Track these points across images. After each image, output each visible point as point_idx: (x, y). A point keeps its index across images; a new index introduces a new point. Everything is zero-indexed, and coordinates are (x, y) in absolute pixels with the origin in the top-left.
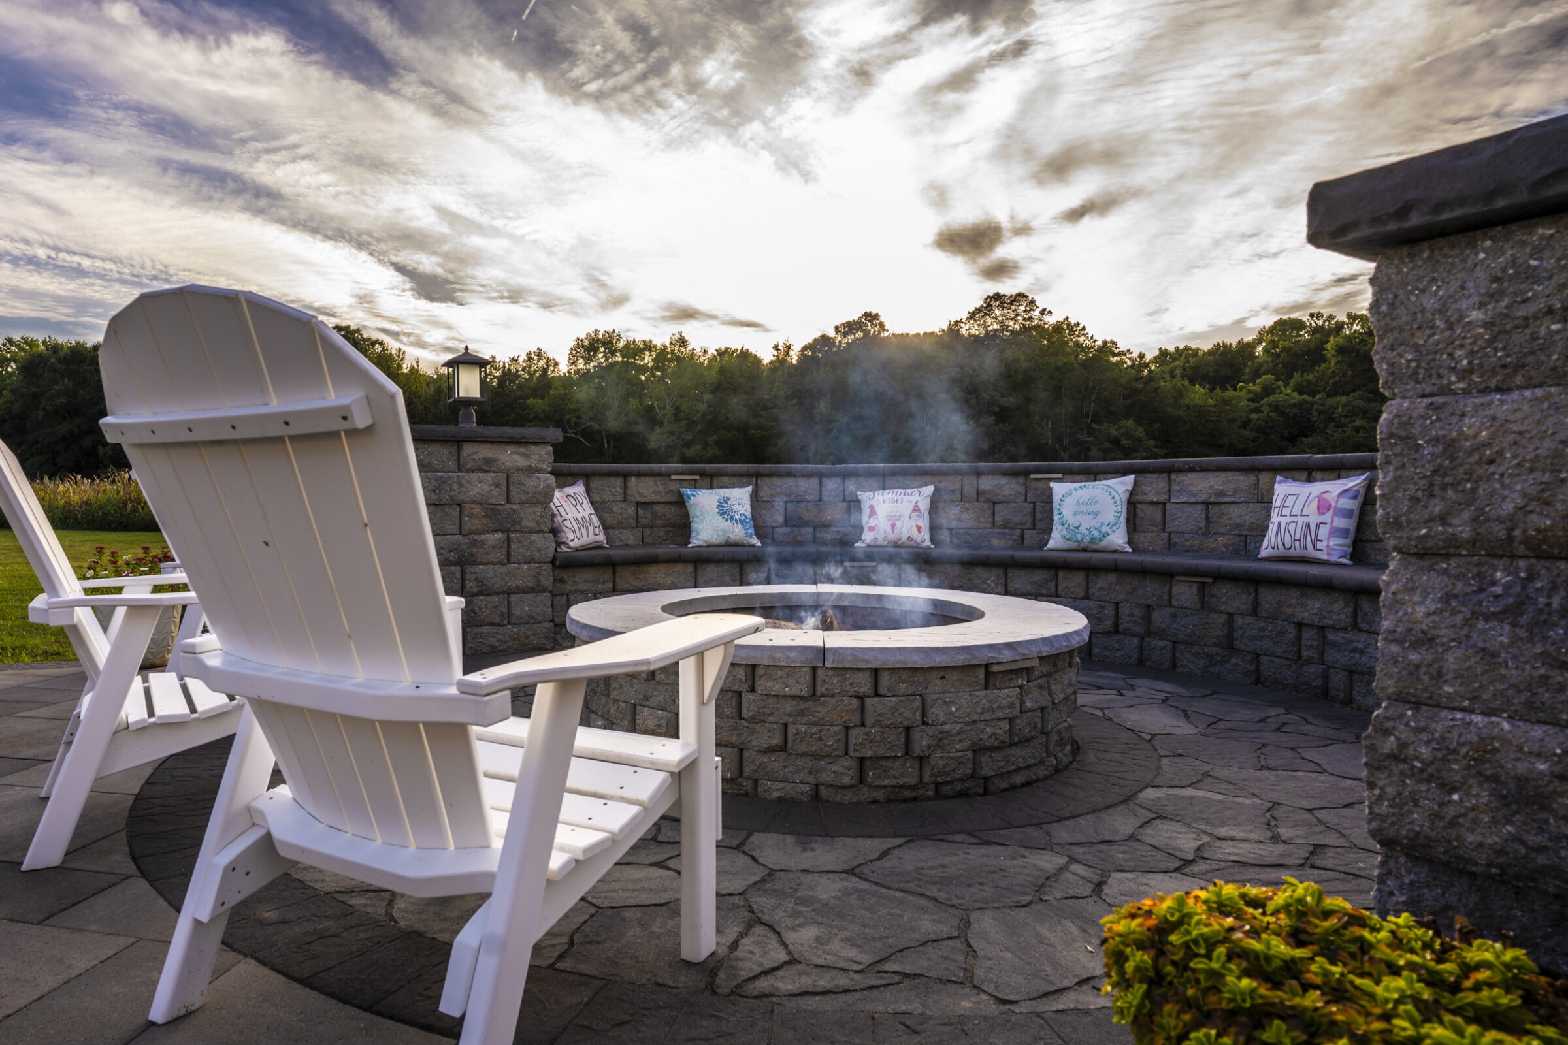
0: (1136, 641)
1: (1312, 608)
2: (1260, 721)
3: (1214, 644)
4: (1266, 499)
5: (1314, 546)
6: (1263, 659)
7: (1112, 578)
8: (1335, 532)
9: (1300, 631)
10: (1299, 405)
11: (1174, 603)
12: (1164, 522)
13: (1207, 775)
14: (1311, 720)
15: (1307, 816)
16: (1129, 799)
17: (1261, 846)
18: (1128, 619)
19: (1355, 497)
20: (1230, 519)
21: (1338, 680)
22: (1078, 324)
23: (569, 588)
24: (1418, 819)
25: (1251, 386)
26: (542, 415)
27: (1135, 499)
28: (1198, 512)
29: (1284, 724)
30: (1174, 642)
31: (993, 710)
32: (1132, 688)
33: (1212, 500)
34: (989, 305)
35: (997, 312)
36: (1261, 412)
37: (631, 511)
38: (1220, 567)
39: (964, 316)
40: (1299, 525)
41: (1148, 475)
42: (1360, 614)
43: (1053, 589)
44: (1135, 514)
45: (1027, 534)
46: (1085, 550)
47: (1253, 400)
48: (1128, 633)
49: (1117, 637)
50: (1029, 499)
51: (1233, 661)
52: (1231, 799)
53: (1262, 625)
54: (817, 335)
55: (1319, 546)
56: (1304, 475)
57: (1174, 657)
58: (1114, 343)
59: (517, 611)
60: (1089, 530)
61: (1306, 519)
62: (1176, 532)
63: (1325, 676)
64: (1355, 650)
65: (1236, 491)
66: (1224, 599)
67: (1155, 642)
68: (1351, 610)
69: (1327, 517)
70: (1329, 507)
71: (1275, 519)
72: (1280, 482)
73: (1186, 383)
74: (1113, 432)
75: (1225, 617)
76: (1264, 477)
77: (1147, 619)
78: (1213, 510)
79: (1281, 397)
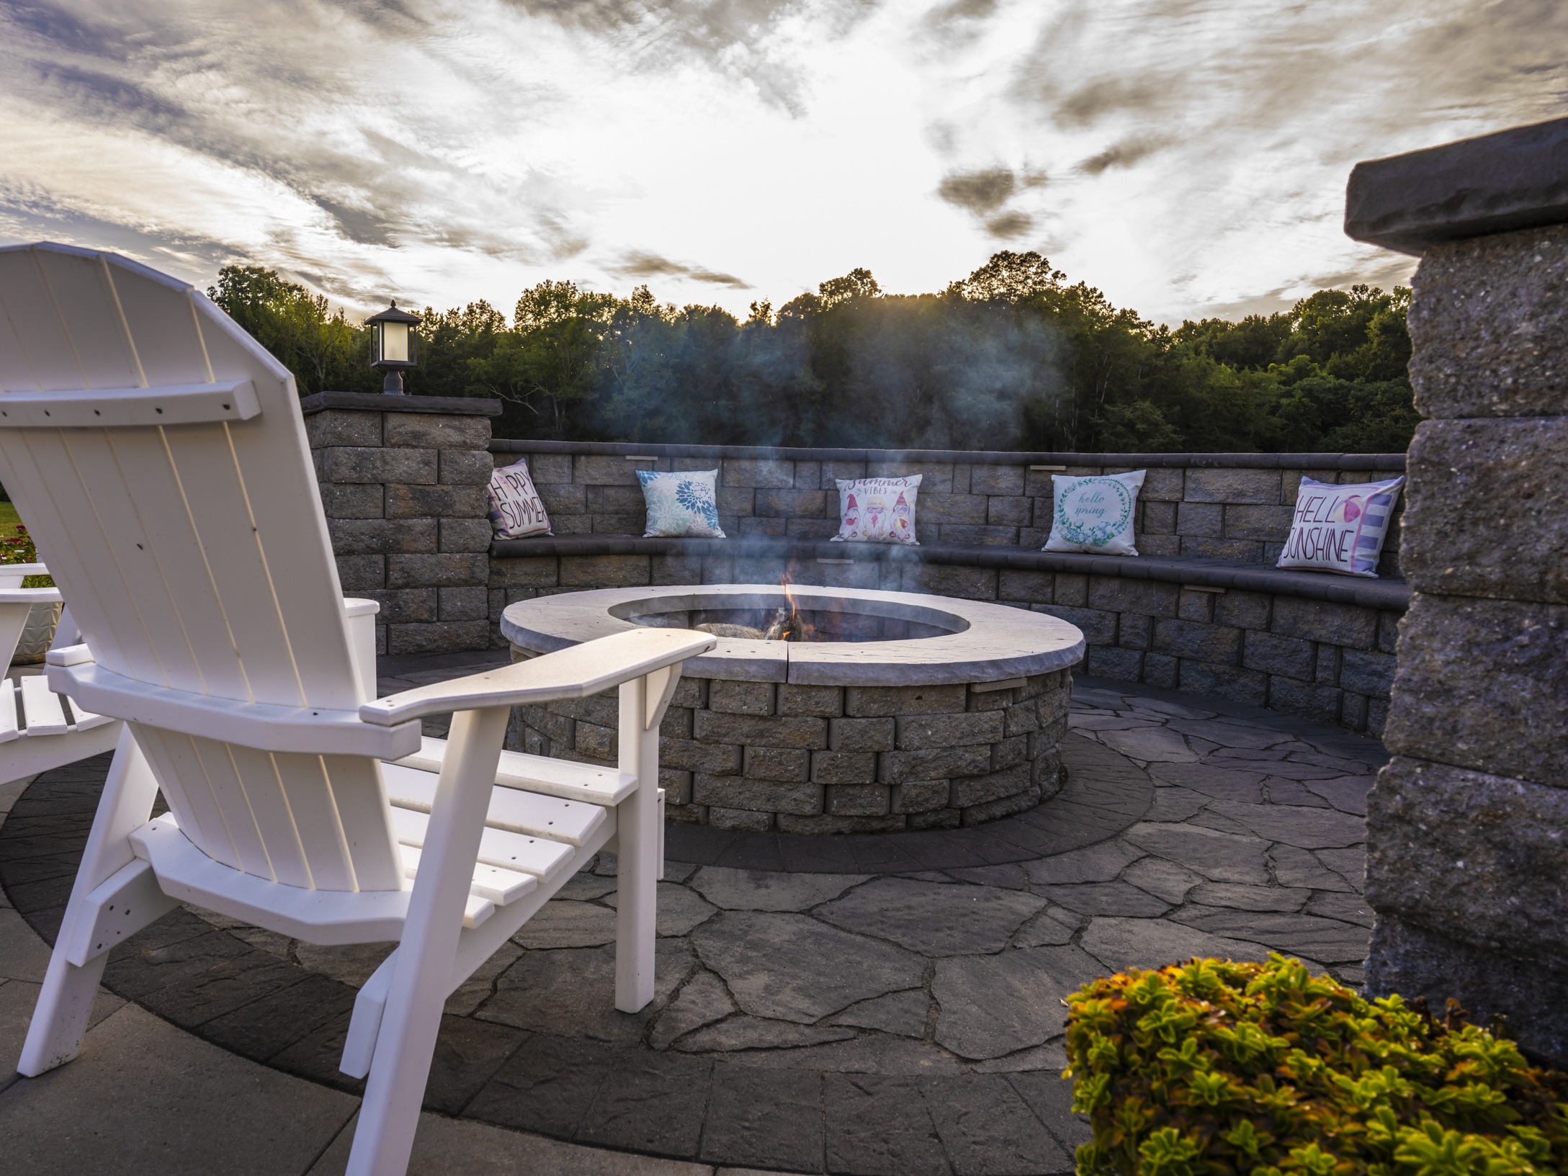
0: (1137, 655)
1: (1330, 625)
2: (1266, 749)
3: (1222, 662)
4: (1289, 502)
5: (1338, 556)
6: (1274, 679)
7: (1115, 584)
8: (1361, 541)
9: (1316, 650)
10: (1334, 390)
11: (1182, 615)
12: (1176, 524)
13: (1204, 808)
14: (1320, 748)
15: (1308, 857)
16: (1117, 835)
17: (1256, 890)
18: (1130, 631)
19: (1386, 503)
20: (1248, 522)
21: (1353, 704)
22: (1095, 290)
23: (507, 581)
24: (1418, 887)
25: (1283, 368)
26: (484, 377)
27: (1144, 496)
28: (1214, 513)
29: (1292, 752)
30: (1179, 658)
31: (974, 735)
32: (1130, 708)
33: (1230, 500)
34: (996, 265)
35: (1005, 273)
36: (1292, 396)
37: (580, 495)
38: (1233, 577)
39: (967, 277)
40: (1324, 531)
41: (1161, 470)
42: (1381, 634)
43: (1049, 595)
44: (1144, 514)
45: (1024, 532)
46: (1086, 553)
47: (1284, 383)
48: (1129, 646)
49: (1116, 651)
50: (1027, 493)
51: (1242, 680)
52: (1228, 836)
53: (1275, 642)
54: (800, 294)
55: (1344, 556)
56: (1332, 476)
57: (1178, 674)
58: (1133, 313)
59: (447, 606)
60: (1092, 530)
61: (1331, 526)
62: (1188, 535)
63: (1340, 700)
64: (1374, 673)
65: (1257, 491)
66: (1236, 612)
67: (1157, 657)
68: (1373, 628)
69: (1354, 525)
70: (1357, 514)
71: (1297, 524)
72: (1305, 483)
73: (1212, 361)
74: (1128, 414)
75: (1236, 632)
76: (1289, 477)
77: (1151, 632)
78: (1231, 512)
79: (1315, 381)
